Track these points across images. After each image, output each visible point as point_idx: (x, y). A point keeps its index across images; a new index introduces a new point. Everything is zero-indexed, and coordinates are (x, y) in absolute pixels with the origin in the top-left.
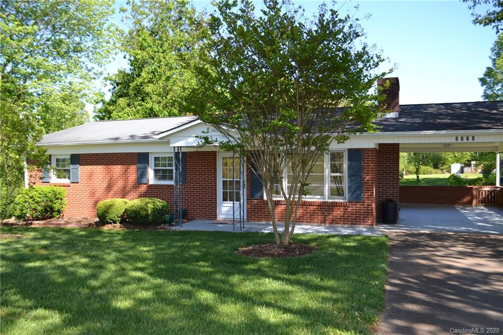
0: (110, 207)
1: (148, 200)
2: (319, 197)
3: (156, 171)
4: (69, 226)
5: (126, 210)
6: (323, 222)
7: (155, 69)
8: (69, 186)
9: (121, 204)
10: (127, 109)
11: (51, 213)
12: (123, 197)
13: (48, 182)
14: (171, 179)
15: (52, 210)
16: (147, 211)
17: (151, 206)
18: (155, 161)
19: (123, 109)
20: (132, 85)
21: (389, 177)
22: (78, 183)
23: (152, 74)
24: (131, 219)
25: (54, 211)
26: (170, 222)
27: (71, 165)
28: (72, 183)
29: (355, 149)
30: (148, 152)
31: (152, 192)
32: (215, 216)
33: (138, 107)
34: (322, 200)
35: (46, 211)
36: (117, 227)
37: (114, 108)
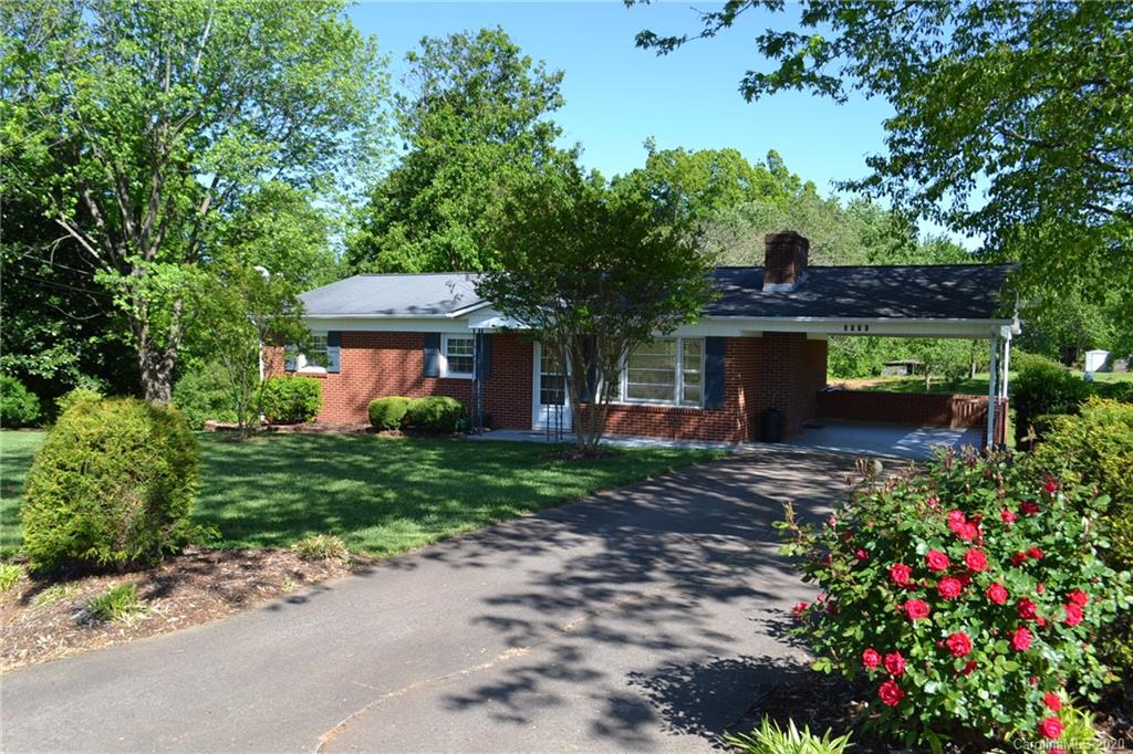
0: (385, 408)
1: (436, 399)
2: (668, 401)
3: (450, 359)
4: (330, 433)
5: (409, 412)
6: (672, 436)
7: (457, 172)
8: (326, 378)
9: (400, 404)
10: (407, 246)
11: (303, 416)
12: (403, 394)
13: (296, 371)
14: (471, 371)
15: (304, 411)
16: (434, 416)
17: (440, 407)
18: (449, 344)
19: (399, 245)
20: (415, 201)
21: (776, 376)
22: (338, 373)
23: (450, 182)
24: (416, 426)
25: (307, 413)
26: (467, 430)
27: (329, 347)
28: (330, 373)
29: (716, 337)
30: (438, 331)
31: (443, 387)
32: (530, 426)
33: (426, 240)
34: (671, 406)
35: (297, 412)
36: (396, 436)
37: (382, 241)
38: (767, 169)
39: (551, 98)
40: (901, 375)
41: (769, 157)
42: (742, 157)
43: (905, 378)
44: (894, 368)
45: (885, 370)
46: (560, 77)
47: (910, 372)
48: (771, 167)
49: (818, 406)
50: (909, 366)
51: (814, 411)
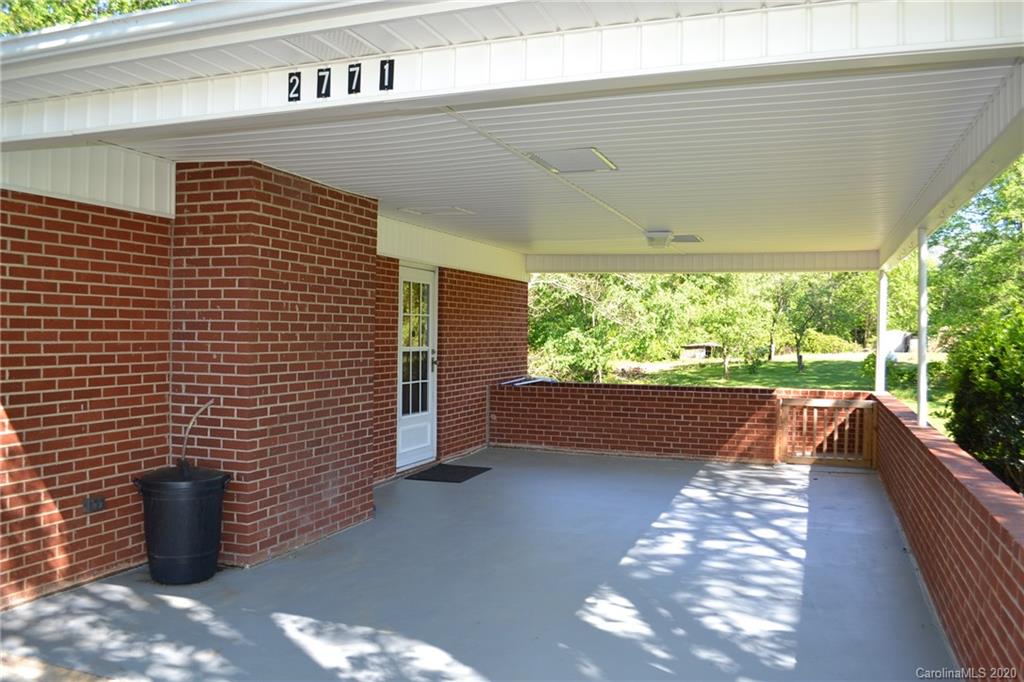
40: (700, 357)
43: (704, 361)
44: (693, 351)
45: (684, 353)
47: (708, 354)
49: (494, 417)
50: (708, 348)
51: (487, 428)
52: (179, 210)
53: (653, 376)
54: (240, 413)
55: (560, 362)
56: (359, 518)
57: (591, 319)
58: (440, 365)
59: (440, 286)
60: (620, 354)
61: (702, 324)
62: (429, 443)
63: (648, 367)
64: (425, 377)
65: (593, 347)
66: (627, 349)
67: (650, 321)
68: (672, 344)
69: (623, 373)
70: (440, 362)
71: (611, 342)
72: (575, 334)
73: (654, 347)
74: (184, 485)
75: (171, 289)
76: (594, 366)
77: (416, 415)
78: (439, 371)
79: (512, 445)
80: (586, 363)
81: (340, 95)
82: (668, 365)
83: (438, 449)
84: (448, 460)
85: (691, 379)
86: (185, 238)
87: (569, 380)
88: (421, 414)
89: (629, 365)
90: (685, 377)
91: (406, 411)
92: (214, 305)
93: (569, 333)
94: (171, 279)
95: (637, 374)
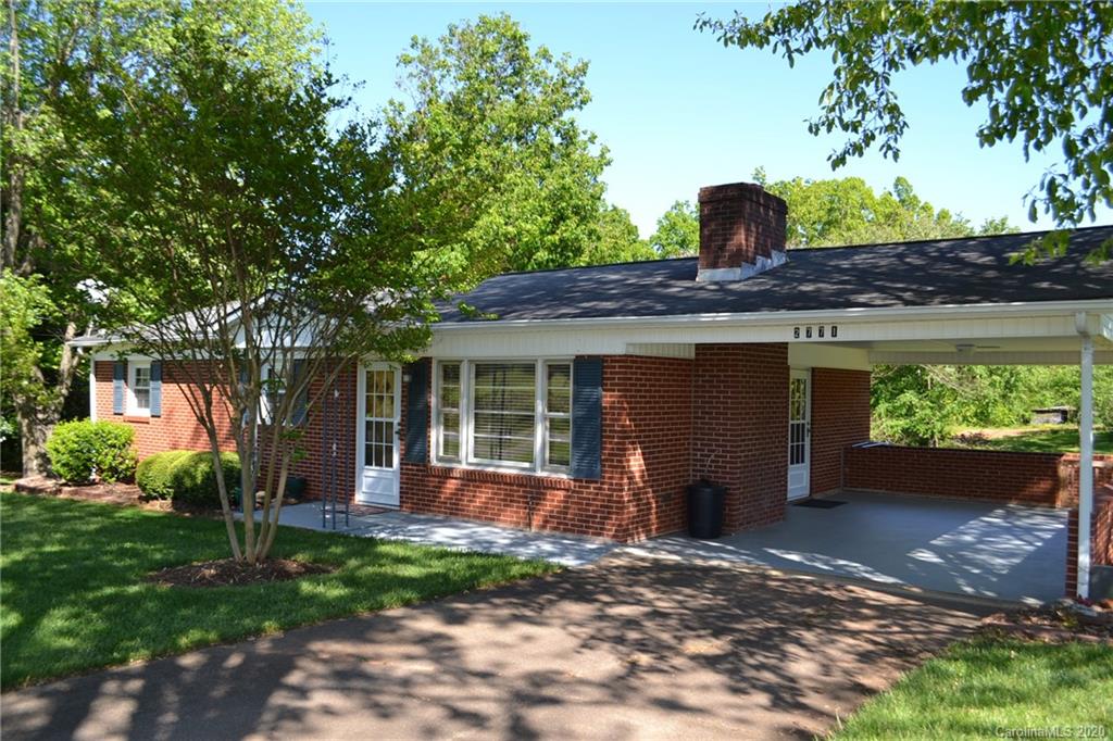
2: (523, 464)
6: (528, 523)
8: (148, 423)
13: (121, 414)
21: (717, 424)
22: (159, 417)
27: (151, 382)
28: (153, 416)
29: (589, 356)
32: (353, 498)
36: (162, 507)
38: (895, 198)
39: (576, 95)
40: (1054, 423)
41: (896, 186)
42: (867, 186)
43: (1056, 427)
44: (1046, 415)
45: (1035, 417)
46: (583, 70)
47: (1065, 420)
48: (899, 195)
49: (847, 470)
50: (1064, 413)
51: (842, 477)
52: (697, 354)
53: (997, 442)
54: (731, 457)
55: (892, 427)
56: (778, 520)
57: (926, 381)
58: (812, 432)
59: (812, 380)
60: (961, 419)
61: (1052, 387)
62: (804, 484)
63: (991, 433)
64: (803, 440)
65: (928, 411)
66: (968, 414)
67: (992, 384)
68: (1018, 408)
69: (963, 438)
70: (812, 431)
71: (948, 407)
72: (909, 397)
73: (998, 411)
74: (708, 490)
75: (693, 394)
76: (929, 432)
77: (798, 465)
78: (812, 436)
79: (860, 490)
80: (922, 428)
81: (815, 337)
82: (1013, 431)
83: (811, 489)
84: (817, 496)
85: (1040, 446)
86: (701, 368)
87: (903, 444)
88: (800, 465)
89: (969, 431)
90: (1034, 444)
91: (792, 463)
92: (717, 403)
93: (902, 395)
94: (693, 389)
95: (978, 439)
